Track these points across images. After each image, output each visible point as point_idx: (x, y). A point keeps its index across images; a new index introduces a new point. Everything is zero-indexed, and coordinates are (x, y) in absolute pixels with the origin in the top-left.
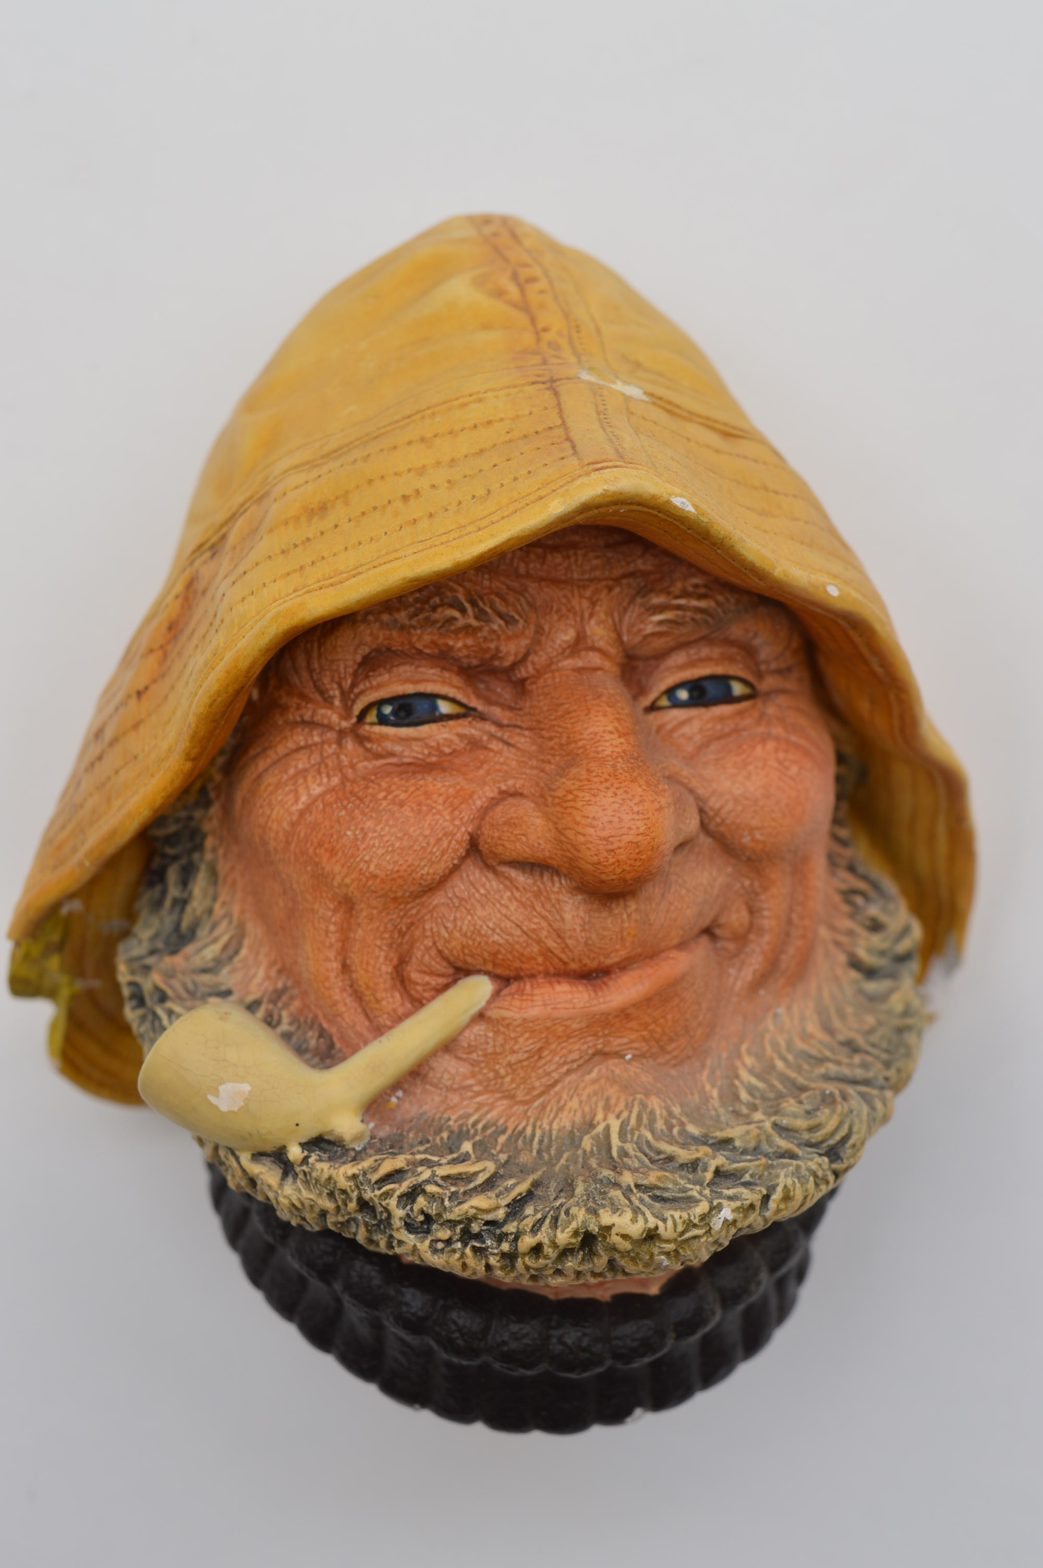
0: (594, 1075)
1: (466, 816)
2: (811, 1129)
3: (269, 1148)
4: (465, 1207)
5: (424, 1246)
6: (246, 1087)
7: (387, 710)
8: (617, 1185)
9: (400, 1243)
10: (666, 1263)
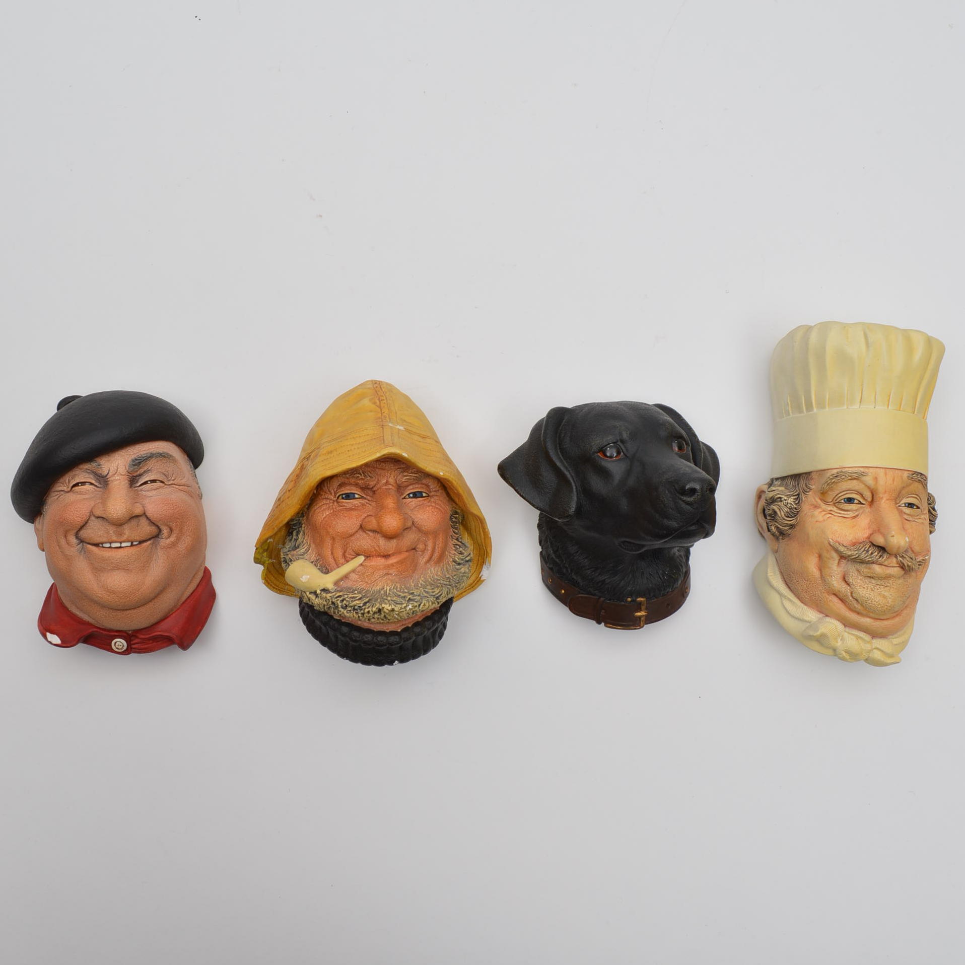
0: (385, 578)
1: (360, 520)
2: (432, 592)
3: (313, 591)
4: (354, 603)
5: (345, 612)
6: (308, 577)
7: (344, 496)
8: (387, 599)
9: (340, 611)
10: (396, 617)
